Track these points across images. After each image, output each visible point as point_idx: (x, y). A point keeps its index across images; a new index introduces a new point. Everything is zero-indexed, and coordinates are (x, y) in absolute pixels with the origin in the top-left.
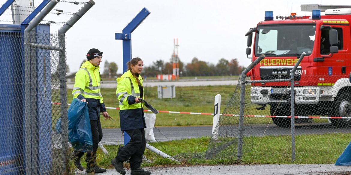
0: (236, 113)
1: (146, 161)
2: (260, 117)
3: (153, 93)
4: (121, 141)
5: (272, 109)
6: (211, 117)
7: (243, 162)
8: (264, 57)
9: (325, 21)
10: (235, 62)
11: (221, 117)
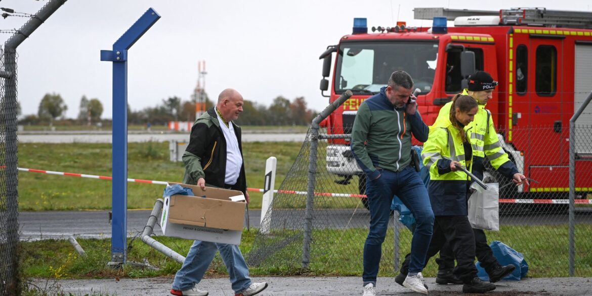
0: (302, 188)
1: (149, 268)
2: (342, 197)
3: (162, 153)
4: (106, 233)
5: (363, 184)
6: (259, 195)
7: (311, 271)
8: (351, 96)
9: (454, 36)
10: (301, 102)
11: (275, 195)
